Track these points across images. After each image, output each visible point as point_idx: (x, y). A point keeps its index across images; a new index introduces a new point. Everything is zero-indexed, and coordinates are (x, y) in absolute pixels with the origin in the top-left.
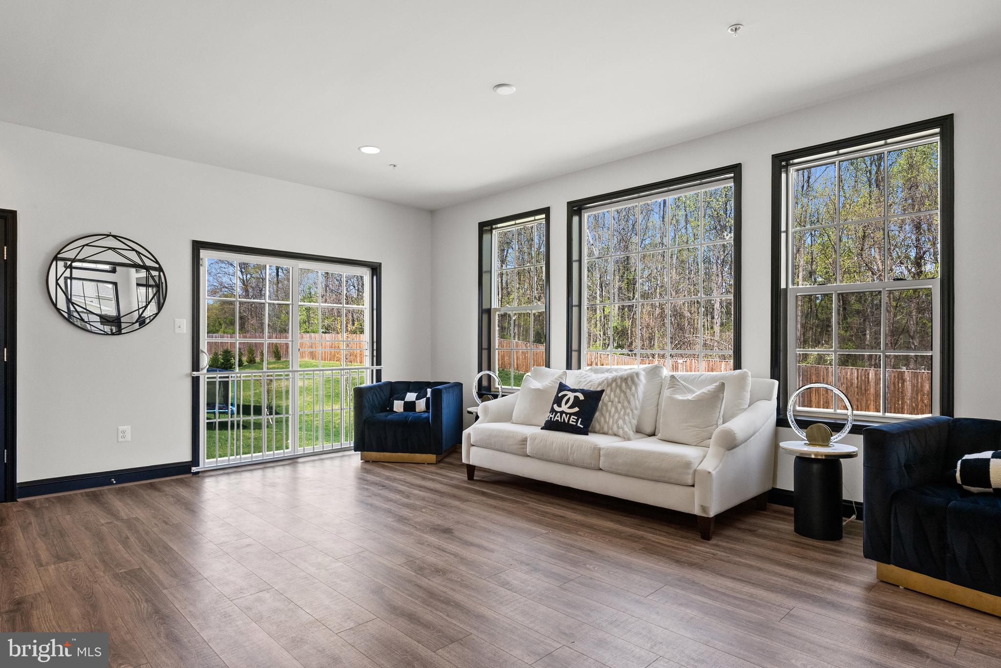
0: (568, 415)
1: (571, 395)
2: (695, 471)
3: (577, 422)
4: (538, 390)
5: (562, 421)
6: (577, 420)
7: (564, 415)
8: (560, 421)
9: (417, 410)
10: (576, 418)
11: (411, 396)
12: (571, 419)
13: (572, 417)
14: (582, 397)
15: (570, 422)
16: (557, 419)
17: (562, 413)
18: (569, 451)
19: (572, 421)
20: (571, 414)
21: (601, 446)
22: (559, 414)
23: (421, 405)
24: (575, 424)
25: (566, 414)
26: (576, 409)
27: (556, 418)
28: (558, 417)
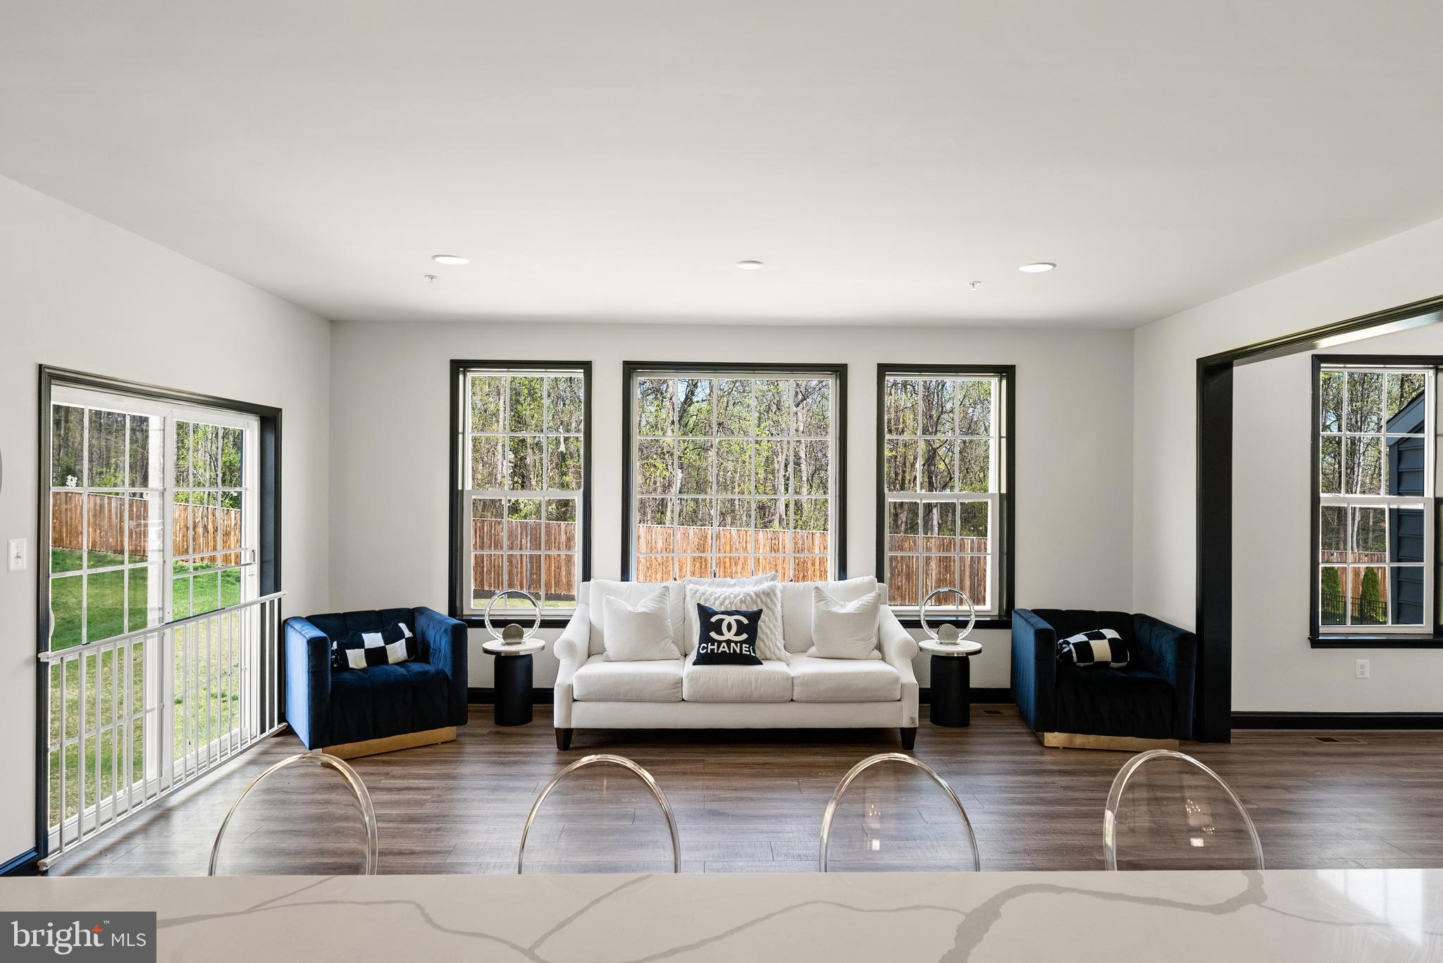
0: (739, 644)
1: (732, 619)
2: (902, 686)
3: (749, 651)
4: (645, 613)
5: (732, 652)
6: (749, 648)
7: (733, 644)
8: (728, 652)
9: (391, 660)
10: (748, 646)
11: (373, 640)
12: (744, 649)
13: (744, 645)
14: (745, 621)
15: (744, 652)
16: (724, 650)
17: (728, 642)
18: (753, 686)
19: (746, 651)
20: (742, 642)
21: (792, 675)
22: (724, 644)
23: (397, 651)
24: (748, 653)
25: (736, 643)
26: (745, 636)
27: (721, 649)
28: (724, 647)
